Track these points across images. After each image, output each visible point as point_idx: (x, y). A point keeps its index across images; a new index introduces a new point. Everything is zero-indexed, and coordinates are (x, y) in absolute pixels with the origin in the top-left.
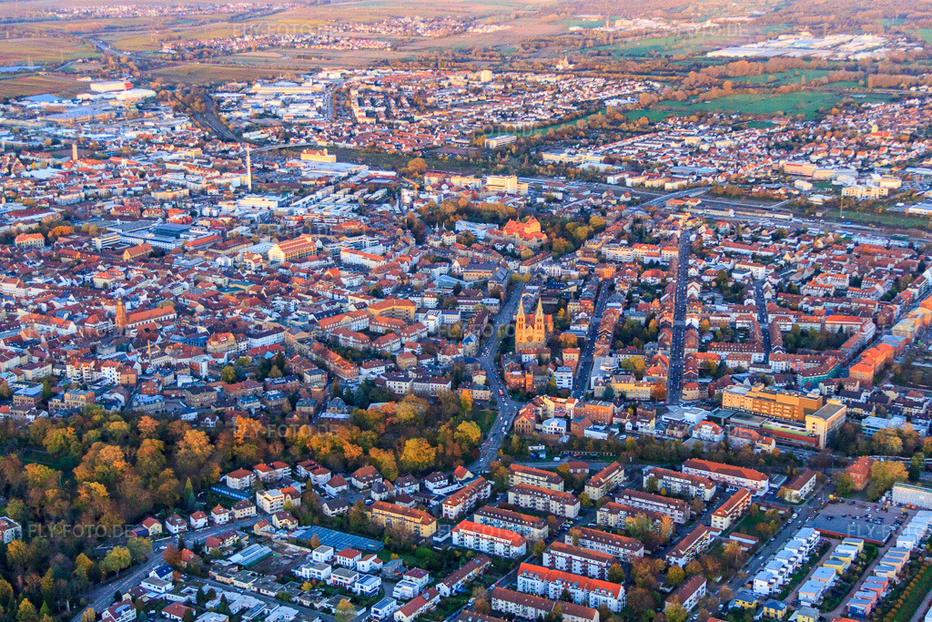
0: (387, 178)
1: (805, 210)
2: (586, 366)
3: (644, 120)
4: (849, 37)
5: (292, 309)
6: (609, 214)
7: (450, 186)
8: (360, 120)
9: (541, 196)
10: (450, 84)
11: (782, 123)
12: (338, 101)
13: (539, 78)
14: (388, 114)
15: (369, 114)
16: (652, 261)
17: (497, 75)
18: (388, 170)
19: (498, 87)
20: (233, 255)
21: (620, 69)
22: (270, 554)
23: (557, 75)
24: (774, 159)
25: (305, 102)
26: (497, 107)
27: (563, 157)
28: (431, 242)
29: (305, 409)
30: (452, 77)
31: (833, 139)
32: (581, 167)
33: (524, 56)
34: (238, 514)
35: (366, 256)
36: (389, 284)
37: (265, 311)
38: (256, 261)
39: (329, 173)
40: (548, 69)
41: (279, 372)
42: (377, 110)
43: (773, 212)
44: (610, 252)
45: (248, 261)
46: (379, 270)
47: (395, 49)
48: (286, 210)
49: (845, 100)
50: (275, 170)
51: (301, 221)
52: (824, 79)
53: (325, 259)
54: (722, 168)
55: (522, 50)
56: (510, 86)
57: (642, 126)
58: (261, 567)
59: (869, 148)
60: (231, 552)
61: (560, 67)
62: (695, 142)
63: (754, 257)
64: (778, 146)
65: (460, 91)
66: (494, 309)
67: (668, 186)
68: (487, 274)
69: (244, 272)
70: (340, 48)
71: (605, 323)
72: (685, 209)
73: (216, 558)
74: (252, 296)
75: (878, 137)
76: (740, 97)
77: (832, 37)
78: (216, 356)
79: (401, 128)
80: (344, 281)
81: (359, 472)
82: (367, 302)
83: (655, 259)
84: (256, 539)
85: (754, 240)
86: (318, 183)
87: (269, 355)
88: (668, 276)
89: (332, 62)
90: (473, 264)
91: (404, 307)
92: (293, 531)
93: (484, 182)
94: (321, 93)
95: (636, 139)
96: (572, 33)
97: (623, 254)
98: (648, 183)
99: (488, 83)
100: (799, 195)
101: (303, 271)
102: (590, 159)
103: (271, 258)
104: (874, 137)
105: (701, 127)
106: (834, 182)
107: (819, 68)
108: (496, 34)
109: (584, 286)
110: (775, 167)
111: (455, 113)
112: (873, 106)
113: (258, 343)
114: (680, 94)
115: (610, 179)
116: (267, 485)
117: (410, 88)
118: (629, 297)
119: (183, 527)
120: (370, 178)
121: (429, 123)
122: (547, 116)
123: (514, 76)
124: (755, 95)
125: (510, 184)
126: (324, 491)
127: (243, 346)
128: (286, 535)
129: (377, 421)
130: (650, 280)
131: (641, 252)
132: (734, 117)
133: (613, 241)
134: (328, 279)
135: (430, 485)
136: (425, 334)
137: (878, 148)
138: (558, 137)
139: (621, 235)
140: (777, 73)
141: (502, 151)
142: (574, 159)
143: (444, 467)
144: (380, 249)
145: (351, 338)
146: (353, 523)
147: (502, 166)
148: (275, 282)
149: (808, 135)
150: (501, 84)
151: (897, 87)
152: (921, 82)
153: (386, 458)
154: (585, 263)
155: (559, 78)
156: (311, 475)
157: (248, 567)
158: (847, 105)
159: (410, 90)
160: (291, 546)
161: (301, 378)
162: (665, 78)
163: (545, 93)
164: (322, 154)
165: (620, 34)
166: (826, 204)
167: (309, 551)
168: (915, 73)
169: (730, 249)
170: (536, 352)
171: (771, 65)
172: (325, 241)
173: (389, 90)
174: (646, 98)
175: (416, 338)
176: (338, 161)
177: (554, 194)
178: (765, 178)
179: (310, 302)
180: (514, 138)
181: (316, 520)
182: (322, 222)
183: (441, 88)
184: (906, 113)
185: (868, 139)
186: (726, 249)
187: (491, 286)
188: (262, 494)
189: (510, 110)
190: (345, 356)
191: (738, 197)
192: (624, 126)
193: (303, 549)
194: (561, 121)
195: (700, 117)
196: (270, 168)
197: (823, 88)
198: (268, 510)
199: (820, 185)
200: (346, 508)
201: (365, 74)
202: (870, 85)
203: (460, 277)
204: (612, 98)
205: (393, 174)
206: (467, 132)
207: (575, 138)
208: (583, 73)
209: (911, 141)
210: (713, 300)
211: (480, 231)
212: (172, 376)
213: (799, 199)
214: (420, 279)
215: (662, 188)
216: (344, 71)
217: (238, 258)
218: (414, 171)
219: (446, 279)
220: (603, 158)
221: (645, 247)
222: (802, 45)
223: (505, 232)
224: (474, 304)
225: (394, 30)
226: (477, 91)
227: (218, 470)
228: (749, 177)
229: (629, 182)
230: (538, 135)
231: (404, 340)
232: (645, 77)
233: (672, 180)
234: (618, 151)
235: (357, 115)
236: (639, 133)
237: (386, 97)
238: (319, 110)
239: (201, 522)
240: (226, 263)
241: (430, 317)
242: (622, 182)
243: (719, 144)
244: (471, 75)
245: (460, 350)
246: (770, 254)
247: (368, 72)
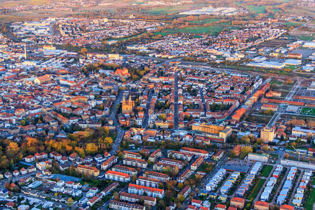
0: (74, 55)
1: (214, 65)
2: (146, 118)
3: (160, 35)
4: (224, 8)
5: (44, 100)
6: (151, 67)
7: (96, 58)
8: (63, 35)
9: (127, 61)
10: (93, 23)
11: (205, 36)
12: (55, 29)
13: (124, 21)
14: (73, 33)
15: (66, 33)
16: (166, 82)
17: (110, 20)
18: (74, 52)
19: (110, 24)
20: (22, 82)
21: (151, 18)
22: (42, 184)
23: (130, 20)
24: (203, 48)
25: (43, 29)
26: (110, 31)
27: (134, 48)
28: (91, 77)
29: (51, 134)
30: (94, 21)
31: (222, 42)
32: (140, 51)
33: (118, 13)
34: (30, 171)
35: (69, 82)
36: (77, 91)
37: (34, 101)
38: (30, 84)
39: (54, 53)
40: (126, 18)
41: (41, 122)
42: (69, 31)
43: (204, 66)
44: (152, 79)
45: (27, 84)
46: (74, 86)
47: (74, 11)
48: (39, 66)
49: (225, 29)
50: (34, 52)
51: (45, 70)
52: (218, 22)
53: (54, 83)
54: (187, 51)
55: (117, 11)
56: (114, 24)
57: (159, 37)
58: (40, 188)
59: (234, 45)
60: (28, 184)
61: (131, 17)
62: (177, 43)
63: (199, 80)
64: (204, 44)
65: (97, 25)
66: (114, 99)
67: (169, 57)
68: (111, 87)
69: (26, 87)
70: (54, 10)
71: (152, 103)
72: (175, 65)
73: (23, 186)
74: (29, 95)
75: (236, 41)
76: (191, 28)
77: (219, 8)
78: (18, 116)
79: (77, 38)
80: (62, 90)
81: (71, 155)
82: (70, 97)
83: (167, 82)
84: (37, 179)
85: (199, 75)
86: (50, 56)
87: (37, 116)
88: (172, 87)
89: (53, 16)
90: (106, 84)
91: (83, 99)
92: (50, 176)
93: (108, 56)
94: (49, 26)
95: (158, 42)
96: (134, 6)
97: (156, 80)
98: (163, 56)
99: (107, 23)
100: (212, 60)
101: (47, 87)
102: (143, 48)
103: (35, 83)
104: (235, 41)
105: (179, 38)
106: (223, 56)
107: (216, 18)
108: (108, 6)
109: (144, 91)
110: (204, 51)
111: (96, 33)
112: (234, 31)
113: (33, 112)
114: (171, 27)
115: (150, 55)
116: (40, 161)
117: (80, 24)
118: (159, 94)
119: (11, 176)
120: (68, 55)
121: (87, 36)
122: (127, 34)
123: (115, 20)
124: (196, 27)
125: (117, 57)
126: (60, 162)
127: (27, 113)
128: (47, 177)
129: (77, 138)
130: (165, 89)
131: (162, 79)
132: (189, 34)
133: (152, 76)
134: (56, 89)
135: (96, 159)
136: (91, 108)
137: (236, 45)
138: (132, 41)
139: (155, 74)
140: (203, 20)
141: (113, 45)
142: (137, 48)
143: (101, 152)
144: (73, 79)
145: (66, 110)
146: (71, 172)
147: (113, 51)
148: (37, 91)
149: (214, 40)
150: (111, 23)
151: (241, 25)
152: (249, 23)
153: (81, 150)
154: (144, 83)
155: (130, 21)
156: (55, 157)
157: (35, 189)
158: (226, 30)
159: (80, 25)
160: (49, 181)
161: (49, 124)
162: (166, 21)
163: (126, 26)
164: (51, 47)
165: (150, 6)
166: (221, 63)
167: (56, 182)
168: (247, 20)
169: (191, 78)
170: (129, 113)
171: (200, 17)
172: (54, 77)
173: (73, 25)
174: (160, 28)
175: (88, 109)
176: (56, 49)
177: (132, 60)
178: (201, 55)
179: (50, 98)
180: (117, 41)
181: (58, 172)
182: (52, 70)
183: (90, 24)
184: (244, 33)
185: (233, 42)
186: (190, 78)
187: (112, 91)
188: (38, 163)
189: (114, 32)
190: (64, 116)
191: (192, 61)
192: (153, 37)
193: (54, 182)
194: (132, 36)
195: (178, 34)
196: (32, 51)
197: (218, 25)
198: (40, 169)
199: (219, 57)
200: (68, 167)
201: (64, 19)
202: (233, 24)
203: (102, 88)
204: (149, 28)
205: (76, 53)
206: (100, 39)
207: (137, 41)
208: (139, 19)
209: (247, 42)
210: (187, 95)
211: (108, 73)
212: (3, 124)
213: (212, 61)
214: (88, 89)
215: (167, 58)
216: (56, 18)
217: (23, 83)
218: (83, 52)
219: (97, 89)
220: (147, 48)
221: (163, 78)
222: (210, 11)
223: (116, 73)
224: (107, 97)
225: (73, 4)
226: (103, 25)
227: (22, 156)
228: (196, 54)
229: (156, 56)
230: (125, 40)
231: (84, 110)
232: (159, 21)
233: (171, 55)
234: (152, 46)
235: (62, 33)
236: (158, 40)
237: (72, 27)
238: (48, 32)
239: (17, 174)
240: (19, 84)
241: (92, 102)
242: (154, 56)
243: (185, 43)
244: (100, 20)
245: (104, 113)
246: (204, 79)
247: (65, 19)
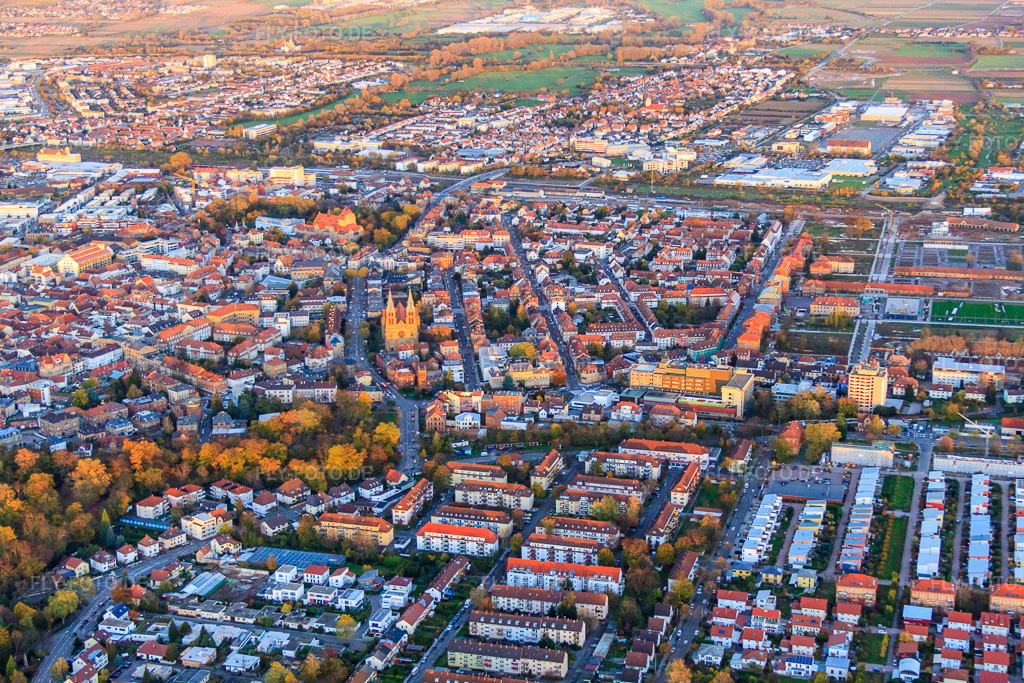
0: (150, 176)
1: (613, 187)
2: (470, 359)
3: (405, 102)
4: (575, 11)
5: (113, 324)
6: (418, 201)
7: (228, 182)
8: (84, 114)
9: (334, 187)
10: (170, 72)
11: (550, 99)
12: (48, 93)
13: (268, 62)
14: (112, 104)
15: (93, 108)
16: (486, 247)
17: (220, 60)
18: (146, 168)
19: (226, 72)
20: (17, 269)
21: (353, 49)
22: (224, 582)
23: (287, 57)
24: (560, 136)
25: (8, 97)
26: (236, 95)
27: (337, 144)
28: (238, 242)
29: (188, 427)
30: (168, 64)
31: (609, 114)
32: (360, 154)
33: (240, 38)
34: (168, 544)
35: (172, 261)
36: (213, 289)
37: (88, 329)
38: (47, 274)
39: (80, 174)
40: (271, 51)
41: (140, 392)
42: (99, 102)
43: (584, 190)
44: (439, 240)
45: (37, 275)
46: (195, 275)
47: (86, 35)
48: (51, 217)
49: (603, 74)
50: (11, 174)
51: (76, 229)
52: (572, 54)
53: (125, 267)
54: (510, 149)
55: (233, 32)
56: (239, 71)
57: (406, 109)
58: (222, 595)
59: (650, 122)
60: (180, 584)
61: (286, 49)
62: (469, 123)
63: (588, 236)
64: (557, 123)
65: (185, 79)
66: (342, 307)
67: (465, 169)
68: (318, 271)
69: (37, 287)
70: (19, 35)
71: (473, 313)
72: (492, 193)
73: (168, 591)
74: (62, 312)
75: (652, 111)
76: (492, 75)
77: (558, 11)
78: (56, 379)
79: (137, 121)
80: (161, 289)
81: (285, 486)
82: (201, 309)
83: (490, 245)
84: (202, 567)
85: (580, 220)
86: (72, 185)
87: (116, 375)
88: (511, 261)
89: (25, 55)
90: (299, 262)
91: (247, 312)
92: (239, 554)
93: (265, 176)
94: (23, 87)
95: (406, 122)
96: (280, 12)
97: (454, 241)
98: (442, 168)
99: (213, 69)
100: (601, 172)
101: (105, 282)
102: (367, 146)
103: (61, 270)
104: (649, 111)
105: (468, 107)
106: (630, 158)
107: (560, 43)
108: (193, 15)
109: (427, 277)
110: (565, 145)
111: (192, 102)
112: (632, 80)
113: (94, 363)
114: (432, 74)
115: (400, 166)
116: (189, 510)
117: (126, 77)
118: (480, 284)
119: (112, 564)
120: (130, 177)
121: (168, 115)
122: (296, 102)
123: (241, 60)
124: (507, 73)
125: (297, 175)
126: (251, 510)
127: (79, 367)
128: (233, 560)
129: (282, 432)
130: (492, 266)
131: (470, 238)
132: (497, 95)
133: (435, 230)
134: (141, 288)
135: (365, 493)
136: (280, 339)
137: (657, 121)
138: (321, 123)
139: (440, 223)
140: (523, 50)
141: (261, 142)
142: (350, 146)
143: (376, 471)
144: (183, 252)
145: (202, 349)
146: (303, 540)
147: (275, 157)
148: (80, 297)
149: (582, 111)
150: (229, 69)
151: (647, 60)
152: (669, 54)
153: (311, 469)
154: (416, 253)
155: (290, 60)
156: (231, 495)
157: (209, 596)
158: (606, 79)
159: (127, 79)
160: (243, 570)
161: (166, 395)
162: (405, 58)
163: (283, 77)
164: (64, 154)
165: (334, 11)
166: (632, 180)
167: (266, 573)
168: (660, 45)
169: (559, 230)
170: (413, 348)
171: (511, 39)
172: (116, 249)
173: (103, 80)
174: (398, 79)
175: (271, 344)
176: (83, 161)
177: (348, 184)
178: (559, 157)
179: (133, 315)
180: (274, 126)
181: (260, 540)
182: (101, 227)
183: (162, 76)
184: (668, 85)
185: (643, 113)
186: (554, 230)
187: (327, 283)
188: (189, 519)
189: (253, 97)
190: (208, 369)
191: (541, 177)
192: (386, 109)
193: (259, 572)
194: (315, 108)
195: (463, 97)
196: (5, 171)
197: (572, 62)
198: (199, 536)
199: (619, 161)
200: (287, 525)
201: (65, 64)
202: (620, 58)
203: (288, 277)
204: (360, 80)
205: (157, 171)
206: (215, 123)
207: (339, 124)
208: (315, 54)
209: (686, 113)
210: (567, 282)
211: (286, 226)
212: (13, 406)
213: (604, 176)
214: (246, 282)
215: (457, 173)
216: (38, 61)
217: (22, 272)
218: (180, 167)
219: (274, 280)
220: (381, 144)
221: (474, 233)
222: (533, 19)
223: (316, 227)
224: (320, 303)
225: (74, 14)
226: (206, 78)
227: (127, 499)
228: (542, 156)
229: (421, 167)
230: (300, 123)
231: (262, 347)
232: (384, 57)
233: (467, 163)
234: (392, 135)
235: (79, 109)
236: (405, 117)
237: (102, 88)
238: (31, 105)
239: (131, 556)
240: (10, 279)
241: (280, 320)
242: (412, 169)
243: (495, 124)
244: (190, 61)
245: (330, 352)
246: (601, 233)
247: (68, 61)
